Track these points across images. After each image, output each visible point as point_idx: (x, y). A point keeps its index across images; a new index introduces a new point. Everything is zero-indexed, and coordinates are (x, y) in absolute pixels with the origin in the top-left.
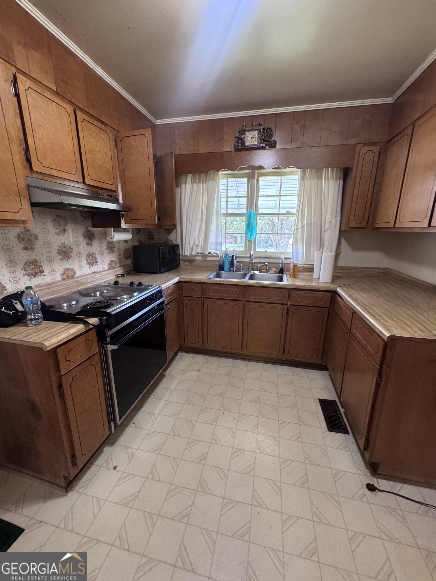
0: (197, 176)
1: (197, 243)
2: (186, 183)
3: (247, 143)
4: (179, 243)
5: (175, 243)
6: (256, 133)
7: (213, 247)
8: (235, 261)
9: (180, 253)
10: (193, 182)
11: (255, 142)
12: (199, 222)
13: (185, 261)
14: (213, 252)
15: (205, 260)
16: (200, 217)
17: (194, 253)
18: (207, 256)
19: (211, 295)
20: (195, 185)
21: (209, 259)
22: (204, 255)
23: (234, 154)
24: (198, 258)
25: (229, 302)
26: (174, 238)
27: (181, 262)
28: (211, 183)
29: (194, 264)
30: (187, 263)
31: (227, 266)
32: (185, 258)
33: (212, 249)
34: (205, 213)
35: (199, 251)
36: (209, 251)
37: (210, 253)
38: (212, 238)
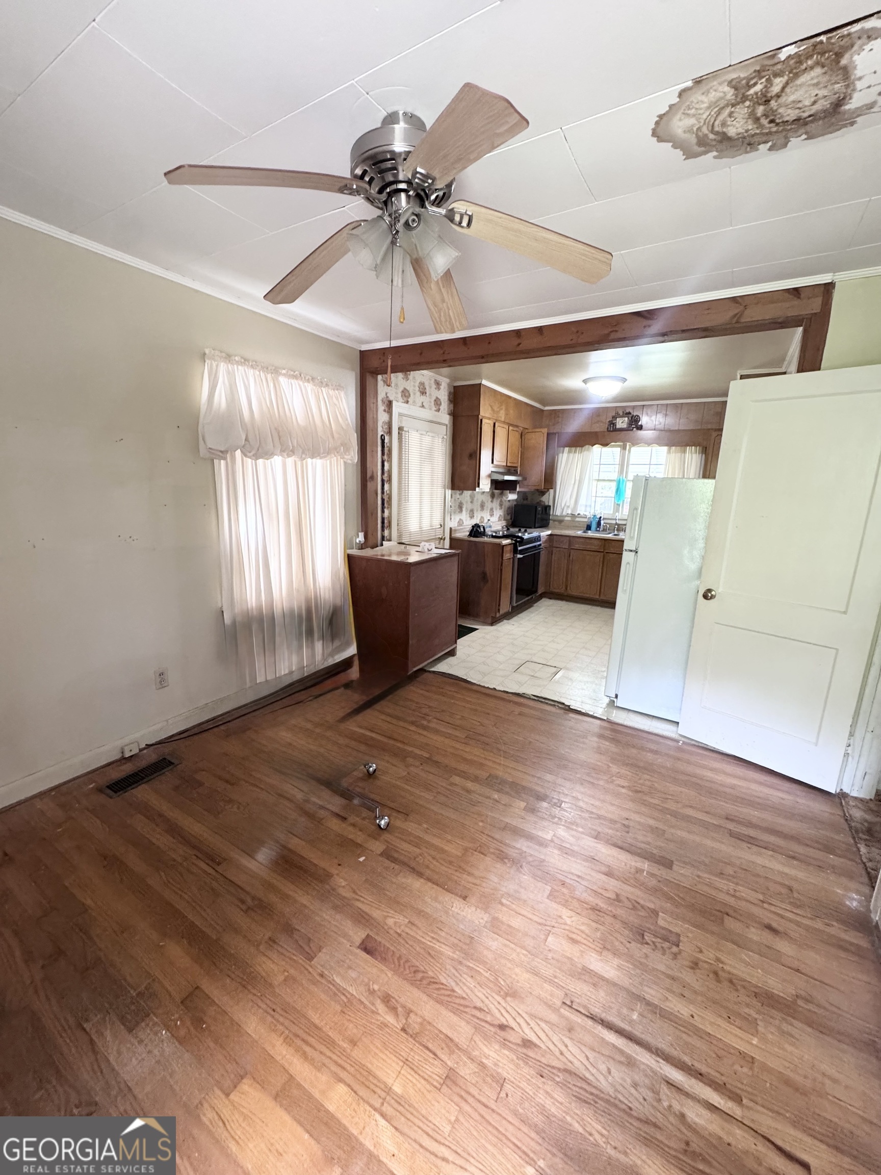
0: (573, 449)
1: (568, 504)
2: (563, 452)
3: (618, 426)
4: (551, 504)
5: (547, 504)
6: (626, 419)
7: (583, 509)
8: (602, 522)
9: (551, 513)
10: (569, 452)
11: (625, 426)
12: (572, 486)
13: (554, 521)
14: (582, 513)
15: (574, 521)
16: (573, 482)
17: (564, 513)
18: (577, 517)
19: (577, 546)
20: (571, 455)
21: (577, 519)
22: (573, 515)
23: (607, 433)
24: (567, 518)
25: (592, 553)
26: (547, 499)
27: (551, 522)
28: (585, 453)
29: (563, 524)
30: (556, 523)
31: (594, 526)
32: (555, 518)
33: (581, 510)
34: (578, 478)
35: (570, 512)
36: (578, 512)
37: (579, 514)
38: (582, 501)
